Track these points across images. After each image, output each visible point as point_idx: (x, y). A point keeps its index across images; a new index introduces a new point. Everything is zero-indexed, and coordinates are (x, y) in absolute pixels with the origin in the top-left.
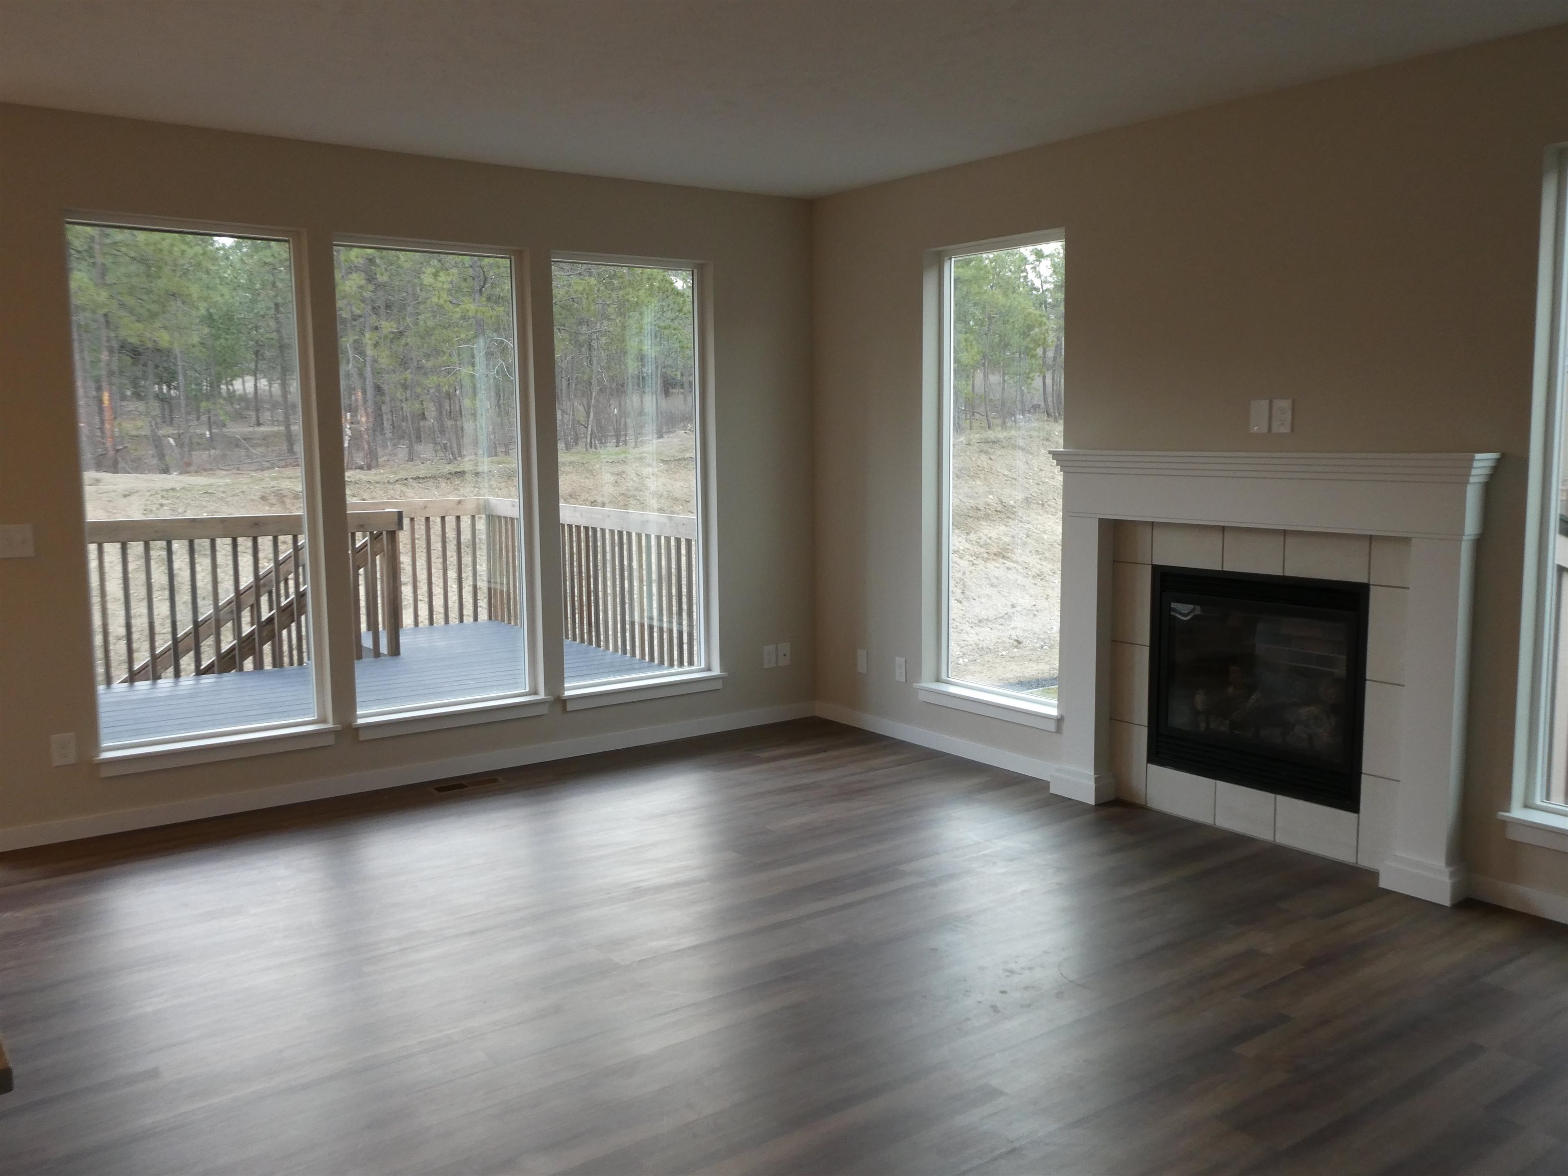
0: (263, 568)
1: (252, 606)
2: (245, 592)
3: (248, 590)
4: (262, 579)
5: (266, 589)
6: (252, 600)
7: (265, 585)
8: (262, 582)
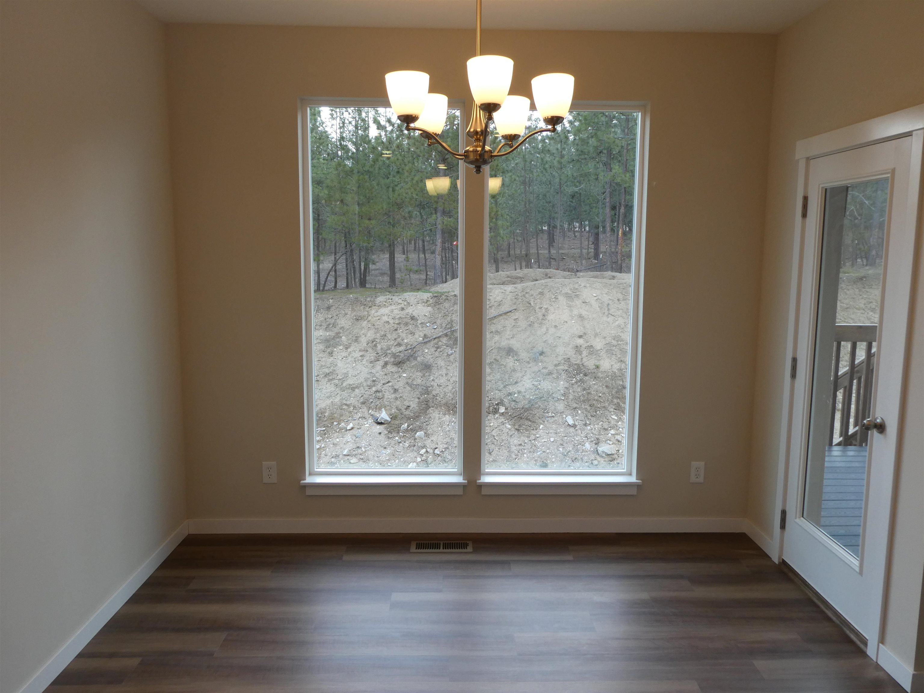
0: (858, 359)
1: (845, 388)
2: (842, 376)
3: (843, 376)
4: (856, 367)
5: (859, 375)
6: (846, 383)
7: (858, 372)
8: (856, 369)
